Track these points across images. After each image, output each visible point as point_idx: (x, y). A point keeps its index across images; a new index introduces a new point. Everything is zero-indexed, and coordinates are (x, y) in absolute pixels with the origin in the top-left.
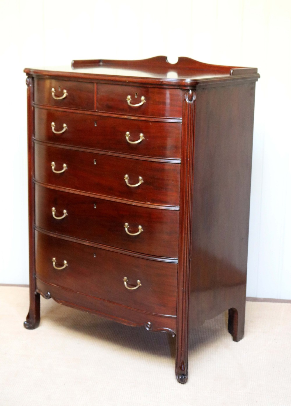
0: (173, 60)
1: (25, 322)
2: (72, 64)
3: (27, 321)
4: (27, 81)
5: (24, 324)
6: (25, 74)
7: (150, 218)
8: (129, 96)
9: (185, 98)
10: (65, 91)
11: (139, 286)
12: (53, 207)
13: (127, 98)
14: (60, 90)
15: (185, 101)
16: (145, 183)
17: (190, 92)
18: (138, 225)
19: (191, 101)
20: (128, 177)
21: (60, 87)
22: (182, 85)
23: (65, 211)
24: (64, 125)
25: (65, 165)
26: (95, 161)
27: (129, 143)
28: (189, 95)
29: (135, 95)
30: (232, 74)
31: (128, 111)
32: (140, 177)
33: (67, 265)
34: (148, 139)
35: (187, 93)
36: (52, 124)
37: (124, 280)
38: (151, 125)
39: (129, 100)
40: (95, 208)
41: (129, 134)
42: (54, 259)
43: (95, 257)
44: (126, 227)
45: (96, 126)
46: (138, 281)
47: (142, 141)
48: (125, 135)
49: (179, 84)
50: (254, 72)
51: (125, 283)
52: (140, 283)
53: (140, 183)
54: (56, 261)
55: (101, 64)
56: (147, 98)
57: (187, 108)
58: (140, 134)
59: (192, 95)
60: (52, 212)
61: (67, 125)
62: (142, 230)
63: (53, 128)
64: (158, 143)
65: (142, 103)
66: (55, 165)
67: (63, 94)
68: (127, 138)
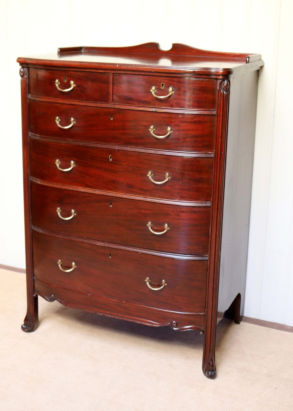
0: (166, 46)
2: (58, 52)
3: (25, 324)
4: (20, 72)
5: (22, 328)
6: (18, 64)
7: (179, 215)
8: (154, 87)
9: (220, 88)
10: (72, 82)
11: (164, 286)
12: (58, 207)
13: (151, 89)
14: (66, 81)
15: (220, 91)
16: (173, 179)
17: (226, 82)
18: (164, 223)
19: (226, 92)
20: (152, 174)
21: (65, 78)
22: (217, 74)
23: (73, 211)
24: (72, 119)
25: (72, 162)
26: (111, 157)
27: (154, 137)
28: (225, 85)
29: (162, 85)
30: (248, 61)
31: (153, 103)
32: (167, 174)
33: (76, 267)
34: (176, 133)
35: (223, 83)
36: (56, 118)
37: (146, 280)
38: (181, 118)
39: (153, 91)
40: (111, 206)
41: (154, 128)
42: (60, 261)
43: (110, 257)
44: (150, 226)
45: (112, 119)
46: (163, 281)
47: (170, 135)
48: (149, 129)
49: (215, 74)
50: (259, 58)
51: (148, 283)
52: (165, 282)
53: (167, 180)
54: (61, 263)
55: (82, 51)
56: (176, 89)
57: (222, 98)
58: (167, 128)
59: (227, 85)
60: (57, 212)
61: (76, 119)
62: (169, 228)
63: (58, 123)
64: (188, 137)
65: (170, 94)
66: (60, 162)
67: (69, 86)
68: (152, 132)
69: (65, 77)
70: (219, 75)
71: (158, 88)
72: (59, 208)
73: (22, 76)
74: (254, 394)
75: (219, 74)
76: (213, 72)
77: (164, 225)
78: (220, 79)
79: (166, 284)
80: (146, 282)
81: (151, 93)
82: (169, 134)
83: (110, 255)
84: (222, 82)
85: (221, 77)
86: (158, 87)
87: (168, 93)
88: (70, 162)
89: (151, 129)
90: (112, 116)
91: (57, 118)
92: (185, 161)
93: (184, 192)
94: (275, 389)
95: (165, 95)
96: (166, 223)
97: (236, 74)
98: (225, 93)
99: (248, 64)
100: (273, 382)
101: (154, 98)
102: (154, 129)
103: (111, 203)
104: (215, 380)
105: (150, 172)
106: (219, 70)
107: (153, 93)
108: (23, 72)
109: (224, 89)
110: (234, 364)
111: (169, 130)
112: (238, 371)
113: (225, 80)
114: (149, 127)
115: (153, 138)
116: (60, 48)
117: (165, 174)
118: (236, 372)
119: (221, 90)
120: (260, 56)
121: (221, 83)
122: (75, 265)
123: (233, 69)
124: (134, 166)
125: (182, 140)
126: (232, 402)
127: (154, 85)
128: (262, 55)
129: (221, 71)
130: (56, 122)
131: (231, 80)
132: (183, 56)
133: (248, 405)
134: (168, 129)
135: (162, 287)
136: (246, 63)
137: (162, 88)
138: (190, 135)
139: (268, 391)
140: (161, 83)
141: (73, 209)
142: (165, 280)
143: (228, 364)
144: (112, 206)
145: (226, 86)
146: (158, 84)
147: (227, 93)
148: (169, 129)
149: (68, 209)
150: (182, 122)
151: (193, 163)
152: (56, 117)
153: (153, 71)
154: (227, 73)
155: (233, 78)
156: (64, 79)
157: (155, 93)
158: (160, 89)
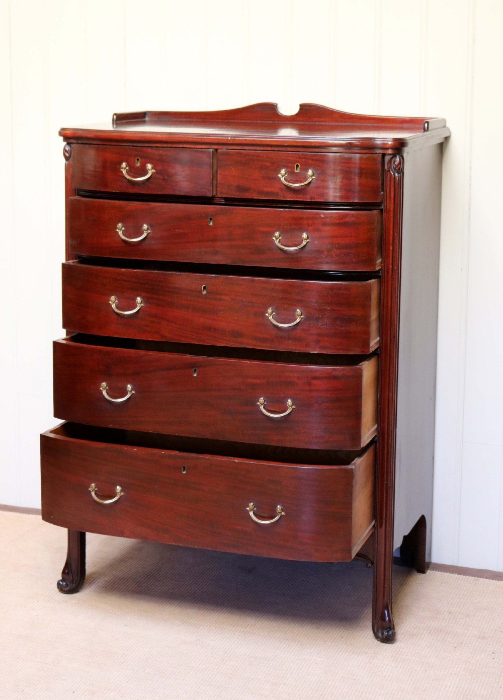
1: (61, 581)
2: (113, 120)
4: (65, 150)
5: (58, 584)
6: (62, 138)
7: (310, 384)
8: (284, 170)
9: (389, 168)
10: (149, 166)
11: (279, 516)
12: (103, 382)
13: (279, 173)
14: (138, 165)
15: (388, 173)
16: (308, 318)
17: (398, 159)
18: (286, 398)
19: (399, 173)
20: (273, 312)
21: (138, 160)
22: (384, 147)
23: (129, 387)
24: (145, 226)
25: (139, 299)
26: (204, 288)
27: (282, 250)
28: (396, 163)
29: (296, 167)
30: (426, 128)
31: (282, 195)
32: (298, 310)
33: (122, 493)
34: (316, 242)
35: (393, 160)
36: (118, 226)
37: (248, 509)
38: (323, 218)
39: (283, 176)
40: (195, 375)
41: (280, 236)
42: (93, 485)
43: (184, 472)
44: (262, 404)
45: (211, 224)
46: (278, 507)
47: (307, 246)
48: (271, 238)
49: (381, 146)
50: (443, 125)
51: (251, 514)
52: (282, 509)
53: (298, 320)
54: (96, 489)
55: (147, 119)
56: (319, 172)
57: (392, 183)
58: (302, 234)
59: (400, 163)
60: (102, 391)
61: (151, 226)
62: (294, 407)
63: (120, 233)
64: (335, 248)
65: (310, 180)
66: (116, 301)
67: (145, 172)
68: (277, 242)
69: (138, 158)
70: (387, 149)
71: (291, 172)
72: (104, 384)
73: (67, 158)
74: (460, 660)
75: (388, 146)
76: (379, 144)
77: (285, 403)
78: (389, 154)
79: (283, 513)
80: (248, 512)
81: (279, 179)
82: (305, 243)
83: (184, 467)
84: (391, 159)
85: (390, 151)
86: (290, 170)
87: (306, 179)
88: (135, 299)
89: (275, 237)
90: (211, 219)
91: (120, 225)
92: (326, 289)
93: (326, 339)
94: (493, 653)
95: (301, 182)
96: (288, 398)
97: (412, 148)
98: (397, 175)
99: (426, 133)
100: (489, 645)
101: (283, 186)
102: (280, 238)
103: (195, 370)
104: (393, 645)
105: (271, 309)
106: (387, 141)
107: (283, 179)
108: (69, 152)
109: (395, 169)
110: (422, 625)
111: (305, 237)
112: (430, 633)
113: (396, 156)
114: (272, 234)
115: (280, 251)
116: (115, 114)
117: (295, 311)
118: (427, 634)
119: (391, 172)
120: (444, 121)
121: (390, 161)
122: (121, 491)
123: (408, 139)
124: (244, 300)
125: (326, 253)
126: (426, 671)
127: (283, 167)
128: (446, 119)
129: (390, 143)
130: (118, 232)
131: (405, 155)
132: (317, 123)
133: (451, 673)
134: (303, 236)
135: (277, 518)
136: (424, 132)
137: (296, 171)
138: (338, 244)
139: (482, 656)
140: (295, 163)
141: (130, 383)
142: (282, 505)
143: (413, 624)
144: (198, 375)
145: (398, 165)
146: (291, 165)
147: (399, 175)
148: (305, 235)
149: (120, 384)
150: (324, 224)
151: (340, 292)
152: (118, 223)
153: (286, 144)
154: (400, 146)
155: (408, 153)
156: (136, 161)
157: (285, 179)
158: (293, 172)
